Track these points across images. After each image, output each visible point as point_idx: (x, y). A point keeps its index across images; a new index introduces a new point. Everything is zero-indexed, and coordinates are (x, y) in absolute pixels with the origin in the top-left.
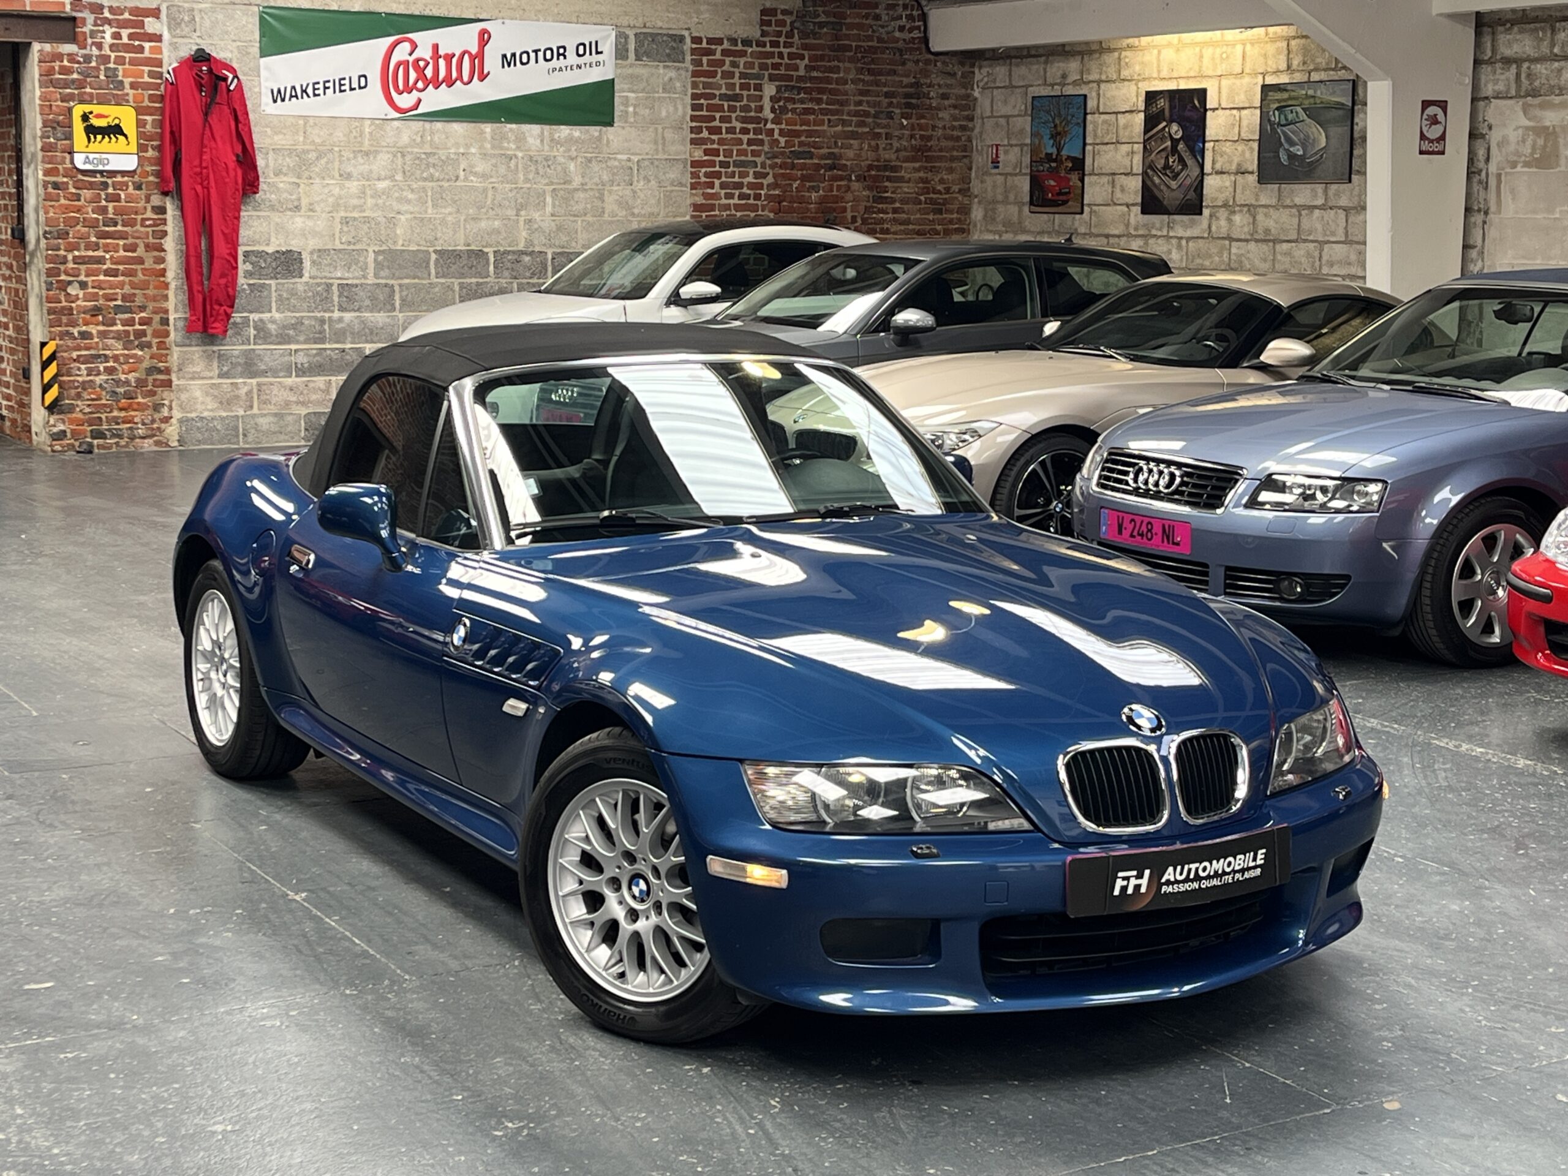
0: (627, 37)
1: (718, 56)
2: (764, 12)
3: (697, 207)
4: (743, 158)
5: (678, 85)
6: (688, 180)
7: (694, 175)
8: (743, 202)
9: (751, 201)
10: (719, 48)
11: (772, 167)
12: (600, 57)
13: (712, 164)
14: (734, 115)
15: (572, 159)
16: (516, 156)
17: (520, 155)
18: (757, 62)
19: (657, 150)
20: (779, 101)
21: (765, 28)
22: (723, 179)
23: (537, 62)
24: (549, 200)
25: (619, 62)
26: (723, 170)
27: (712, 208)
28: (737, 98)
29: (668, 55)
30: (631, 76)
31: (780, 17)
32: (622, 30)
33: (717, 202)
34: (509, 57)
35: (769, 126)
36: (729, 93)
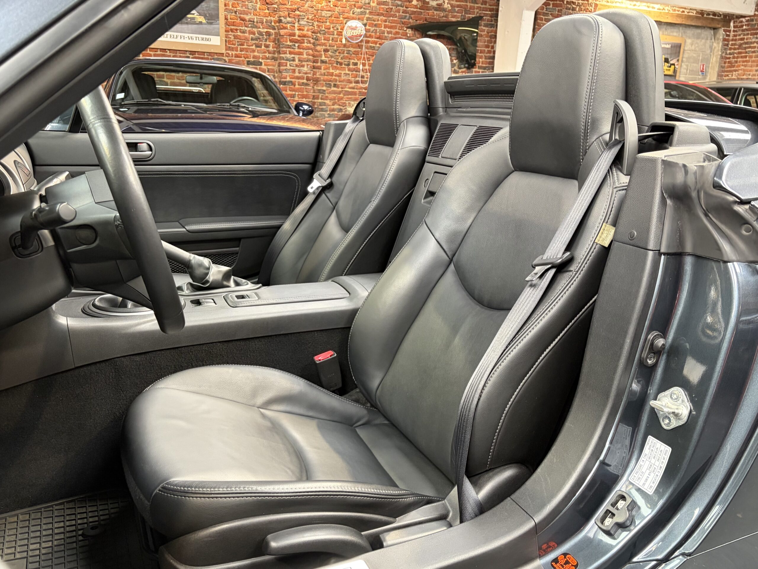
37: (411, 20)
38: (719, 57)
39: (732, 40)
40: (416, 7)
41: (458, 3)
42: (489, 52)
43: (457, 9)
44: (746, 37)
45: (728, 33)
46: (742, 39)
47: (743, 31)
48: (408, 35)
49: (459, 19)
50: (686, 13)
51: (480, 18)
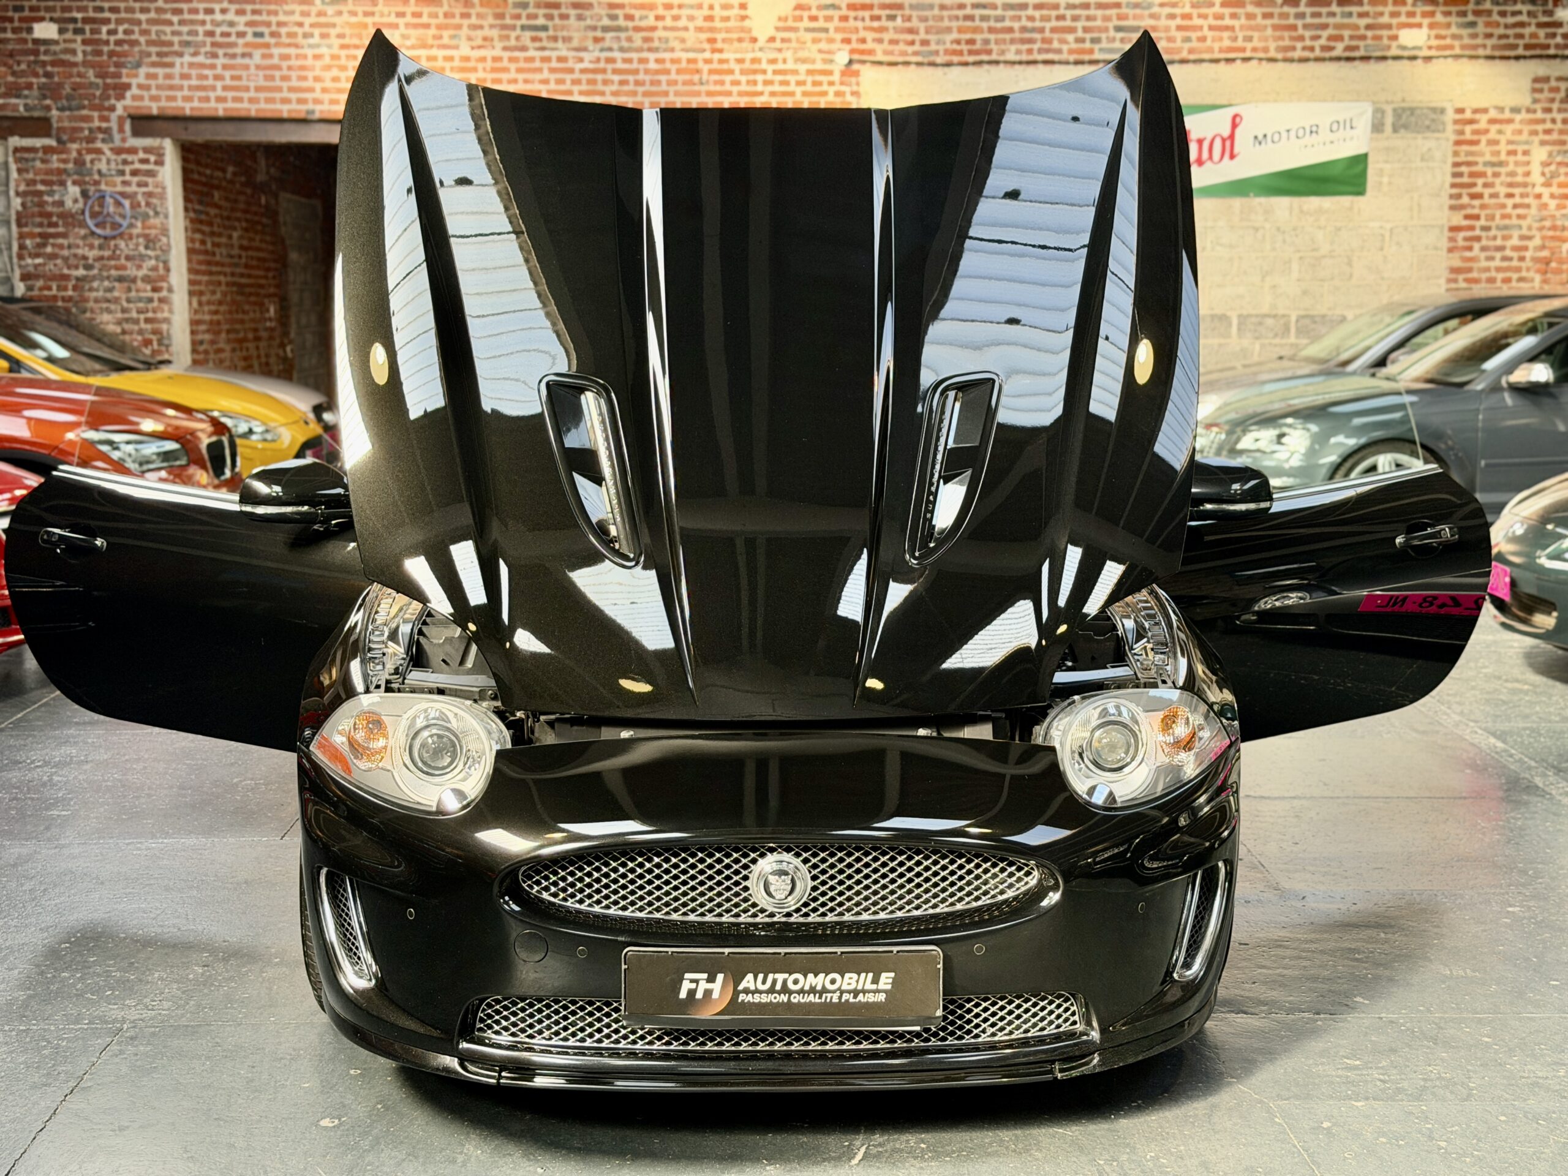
0: (1383, 112)
1: (1483, 125)
2: (1536, 80)
3: (1455, 270)
4: (1507, 222)
5: (1438, 155)
6: (1445, 244)
7: (1452, 239)
8: (1505, 264)
9: (1515, 263)
10: (1483, 118)
11: (1541, 229)
12: (1354, 132)
13: (1472, 228)
14: (1498, 181)
15: (1320, 228)
16: (1263, 228)
17: (1267, 226)
18: (1526, 129)
19: (1412, 218)
20: (1549, 164)
21: (1537, 96)
22: (1484, 242)
23: (1288, 138)
24: (1295, 266)
25: (1375, 135)
26: (1484, 234)
27: (1470, 270)
28: (1501, 164)
29: (1428, 127)
30: (1388, 149)
31: (1553, 83)
32: (1378, 106)
33: (1475, 265)
34: (1260, 137)
35: (1538, 189)
36: (1495, 159)
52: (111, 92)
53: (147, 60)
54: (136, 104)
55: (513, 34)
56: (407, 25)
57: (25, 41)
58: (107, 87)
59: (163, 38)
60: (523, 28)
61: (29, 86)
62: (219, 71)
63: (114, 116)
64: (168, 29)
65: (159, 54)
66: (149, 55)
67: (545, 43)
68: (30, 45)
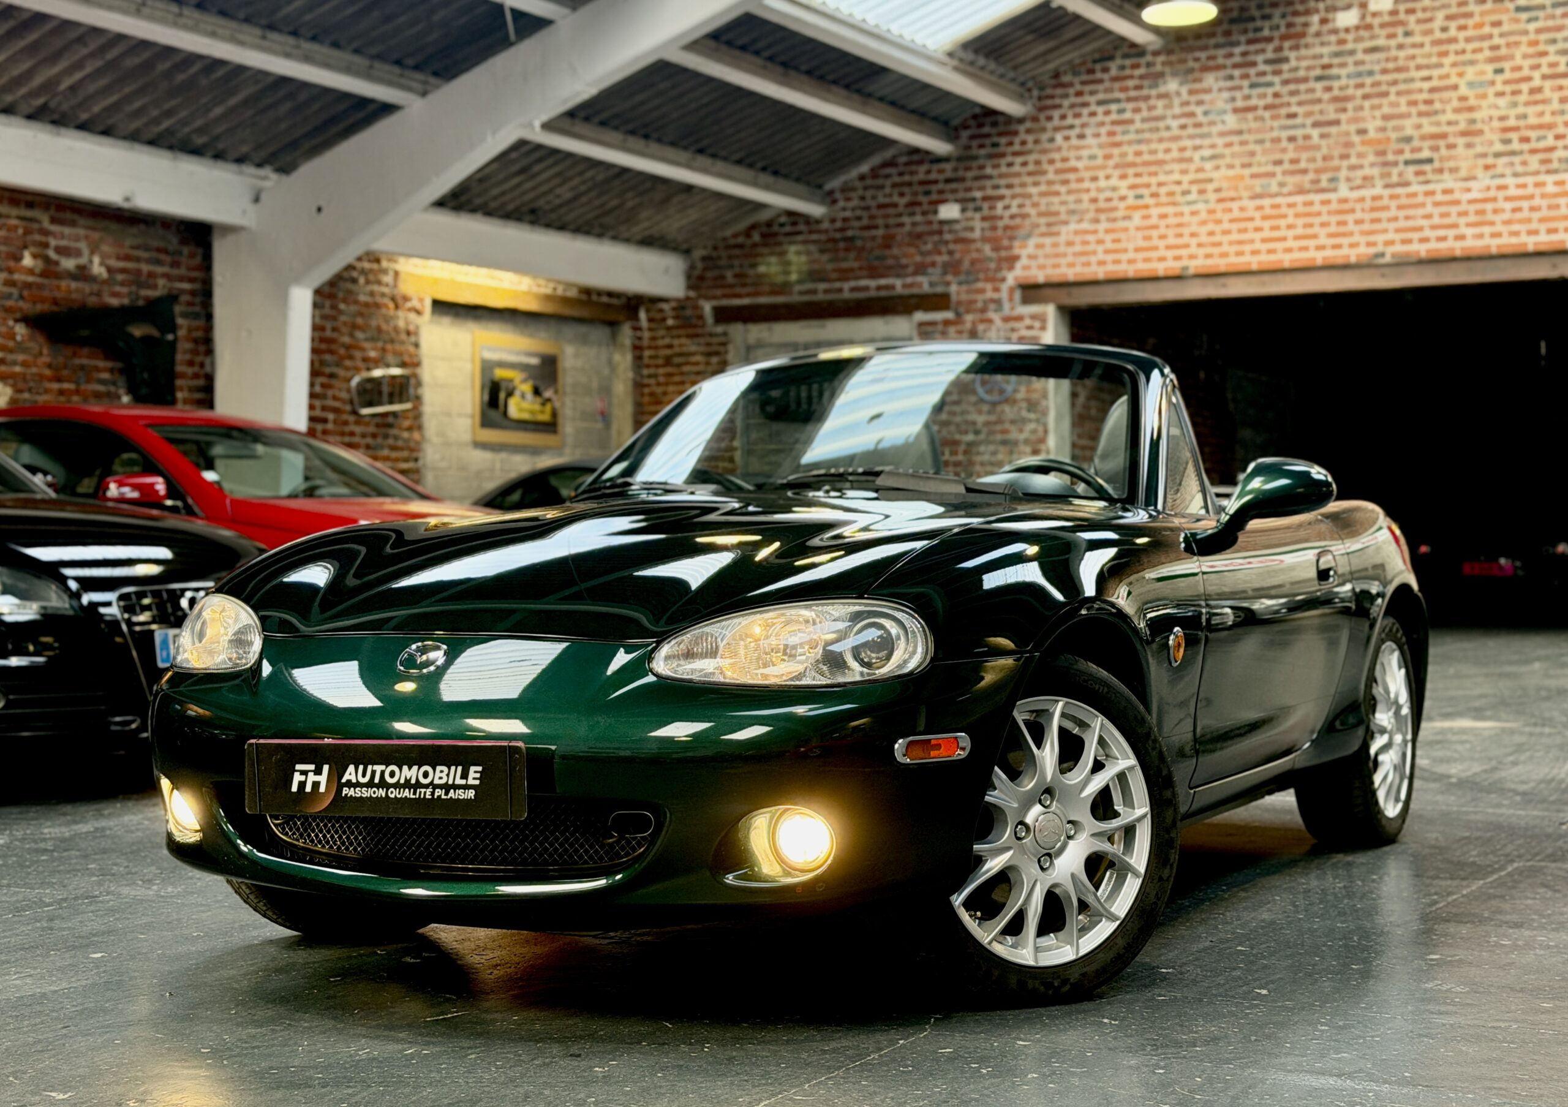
37: (21, 304)
38: (630, 384)
39: (650, 348)
40: (30, 271)
41: (121, 264)
42: (196, 376)
43: (120, 277)
44: (676, 342)
45: (639, 334)
46: (670, 346)
47: (669, 328)
48: (19, 338)
49: (126, 301)
50: (560, 291)
51: (172, 298)
52: (1004, 265)
53: (1037, 231)
54: (1027, 273)
55: (1395, 171)
56: (1285, 173)
57: (930, 223)
58: (1000, 260)
59: (1053, 208)
60: (1407, 163)
61: (933, 264)
62: (1101, 235)
63: (1005, 287)
64: (1056, 200)
65: (1049, 225)
66: (1037, 226)
67: (1430, 176)
68: (936, 227)
